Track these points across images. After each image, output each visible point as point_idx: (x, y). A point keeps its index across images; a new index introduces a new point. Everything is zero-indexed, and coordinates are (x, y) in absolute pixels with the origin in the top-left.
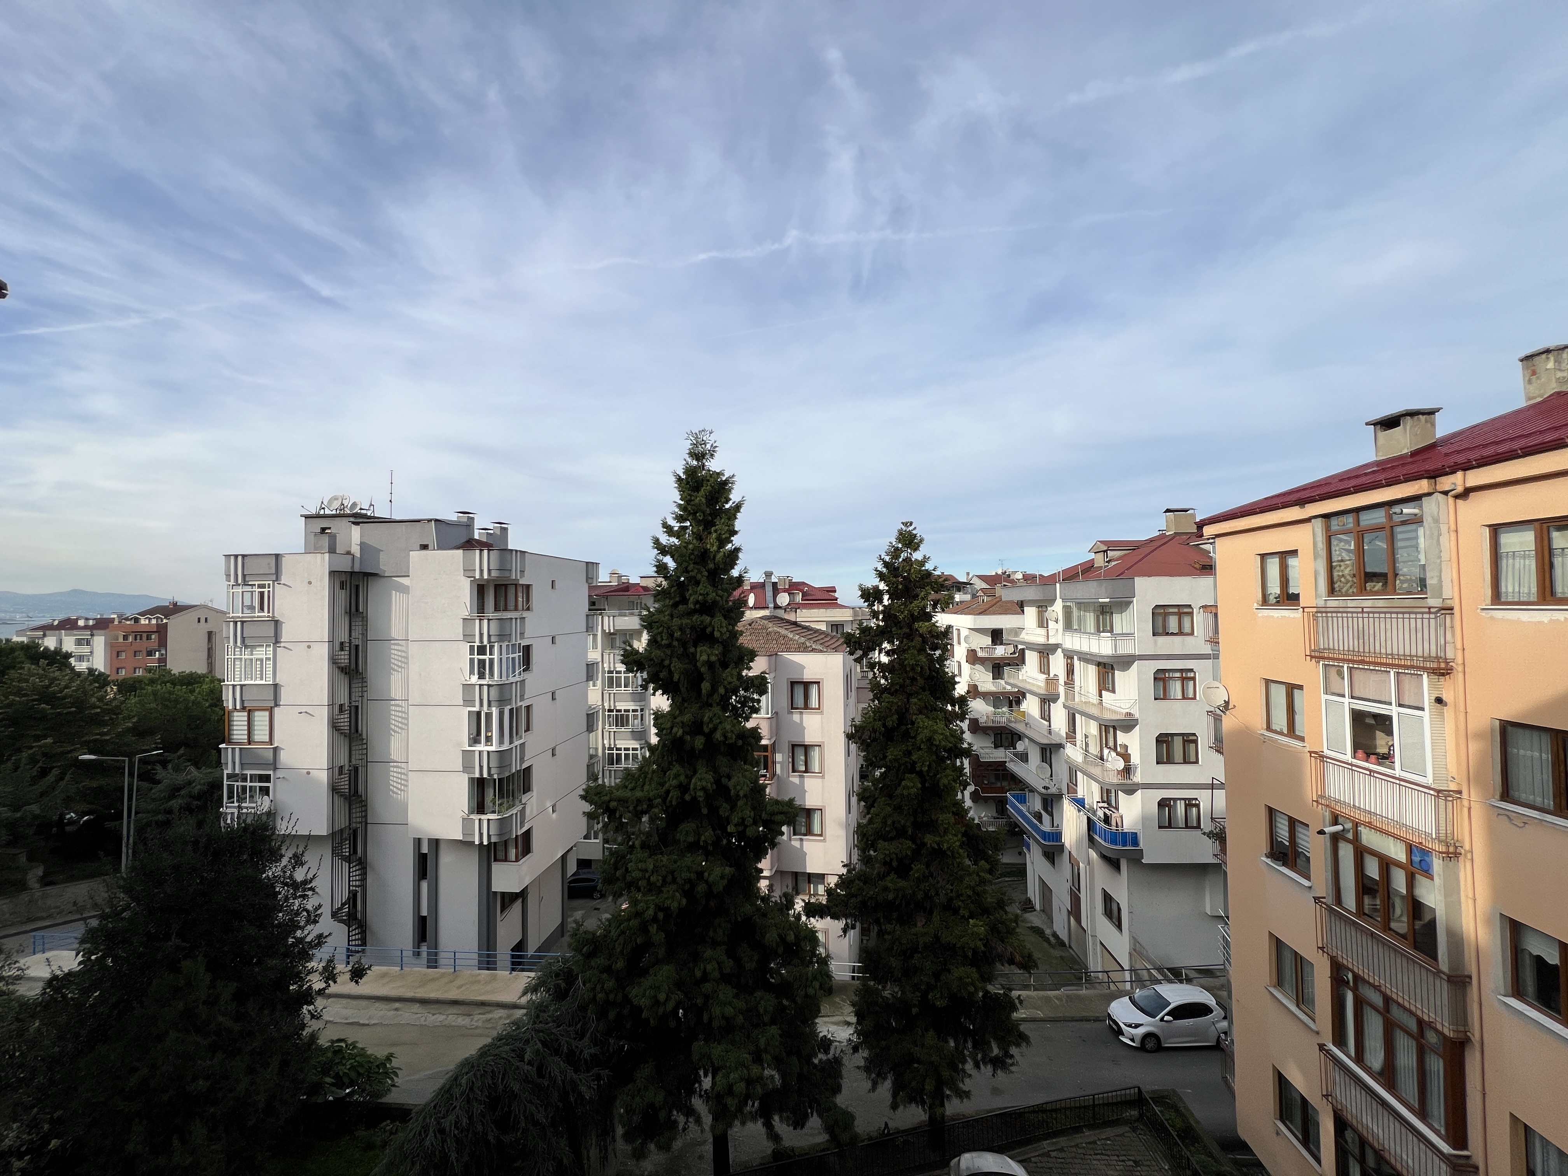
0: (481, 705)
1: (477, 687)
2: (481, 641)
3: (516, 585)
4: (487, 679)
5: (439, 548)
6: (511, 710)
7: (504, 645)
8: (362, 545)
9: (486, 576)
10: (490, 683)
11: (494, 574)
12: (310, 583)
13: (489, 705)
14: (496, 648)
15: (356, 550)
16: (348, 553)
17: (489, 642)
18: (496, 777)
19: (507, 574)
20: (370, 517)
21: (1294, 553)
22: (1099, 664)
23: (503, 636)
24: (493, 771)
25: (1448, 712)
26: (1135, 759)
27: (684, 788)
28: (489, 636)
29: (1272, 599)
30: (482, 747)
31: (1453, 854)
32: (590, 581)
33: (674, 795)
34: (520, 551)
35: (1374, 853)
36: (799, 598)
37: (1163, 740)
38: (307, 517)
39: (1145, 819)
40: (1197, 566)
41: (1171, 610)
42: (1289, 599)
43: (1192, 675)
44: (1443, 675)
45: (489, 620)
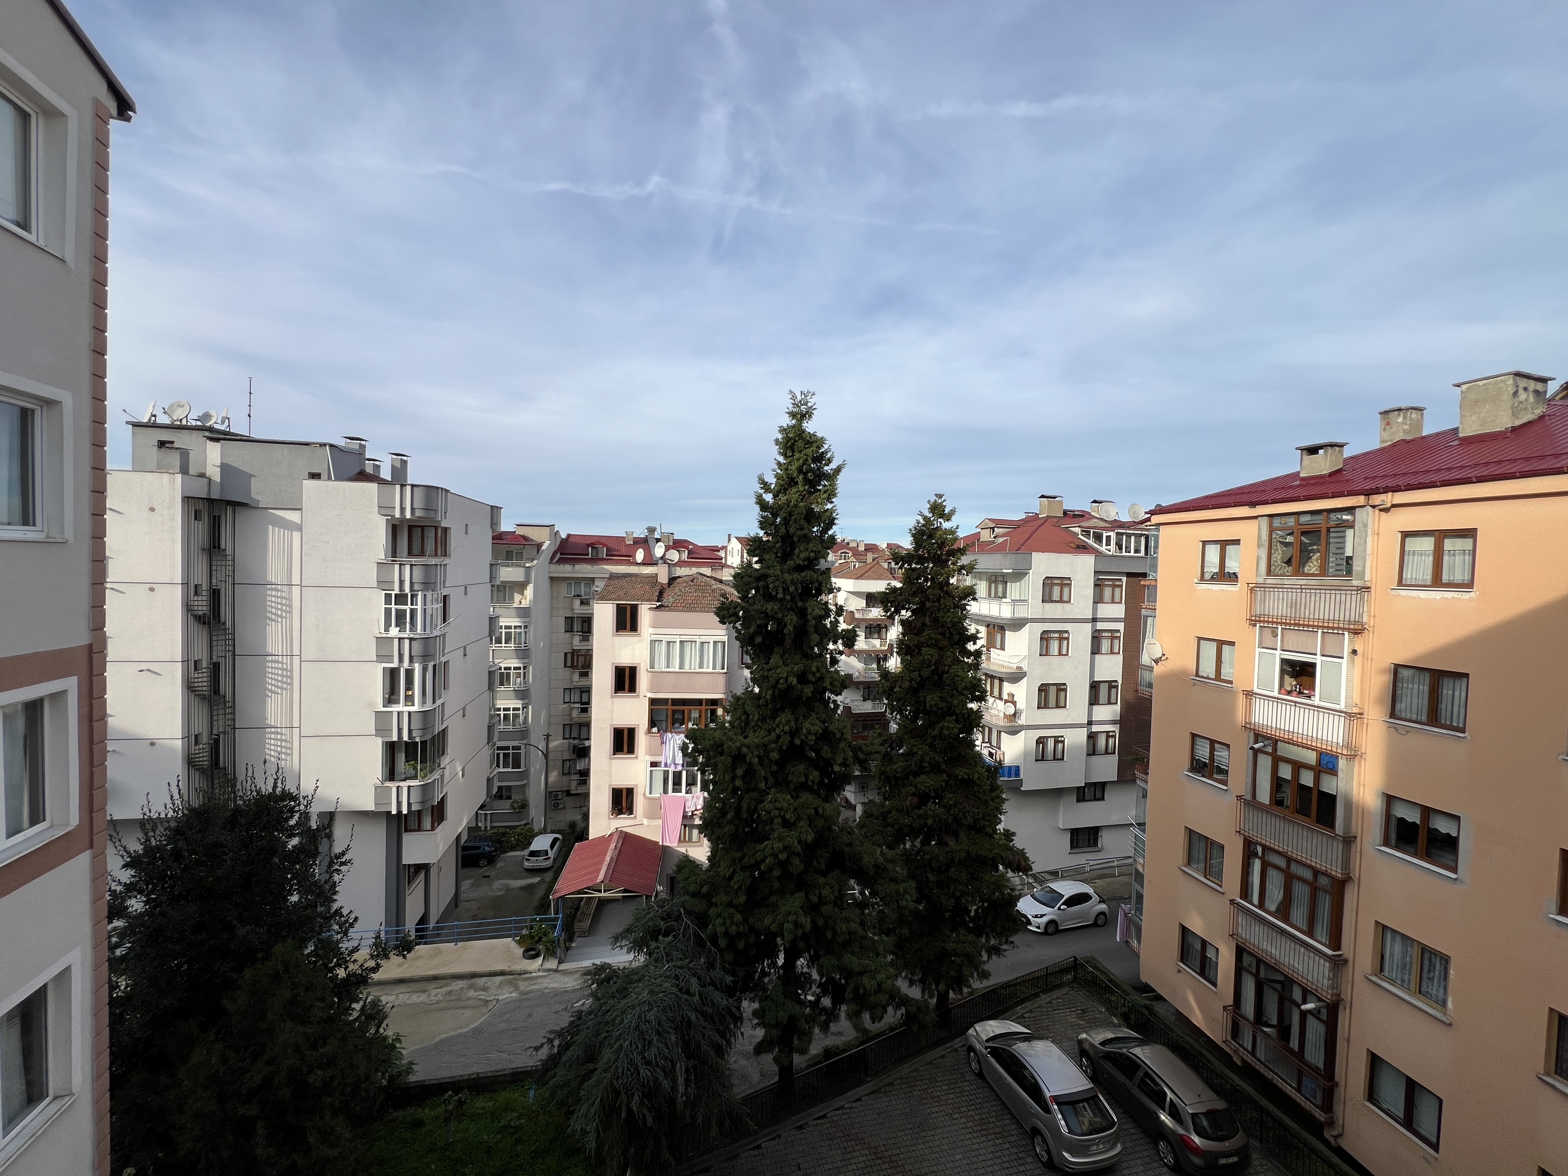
0: (401, 660)
1: (396, 641)
2: (401, 590)
3: (436, 528)
4: (408, 632)
5: (337, 479)
6: (434, 666)
7: (429, 594)
8: (223, 468)
9: (408, 515)
10: (412, 636)
11: (418, 513)
12: (152, 509)
13: (410, 661)
14: (419, 597)
15: (215, 473)
16: (202, 475)
17: (412, 590)
18: (418, 740)
19: (432, 514)
20: (229, 433)
21: (1237, 542)
22: (988, 626)
23: (428, 585)
24: (414, 734)
25: (1358, 659)
26: (1021, 704)
28: (412, 583)
30: (401, 707)
31: (1352, 757)
32: (494, 527)
34: (446, 490)
35: (1287, 761)
37: (1043, 689)
38: (136, 425)
39: (1026, 754)
40: (1072, 545)
41: (1056, 581)
43: (1066, 635)
44: (1356, 634)
45: (411, 565)
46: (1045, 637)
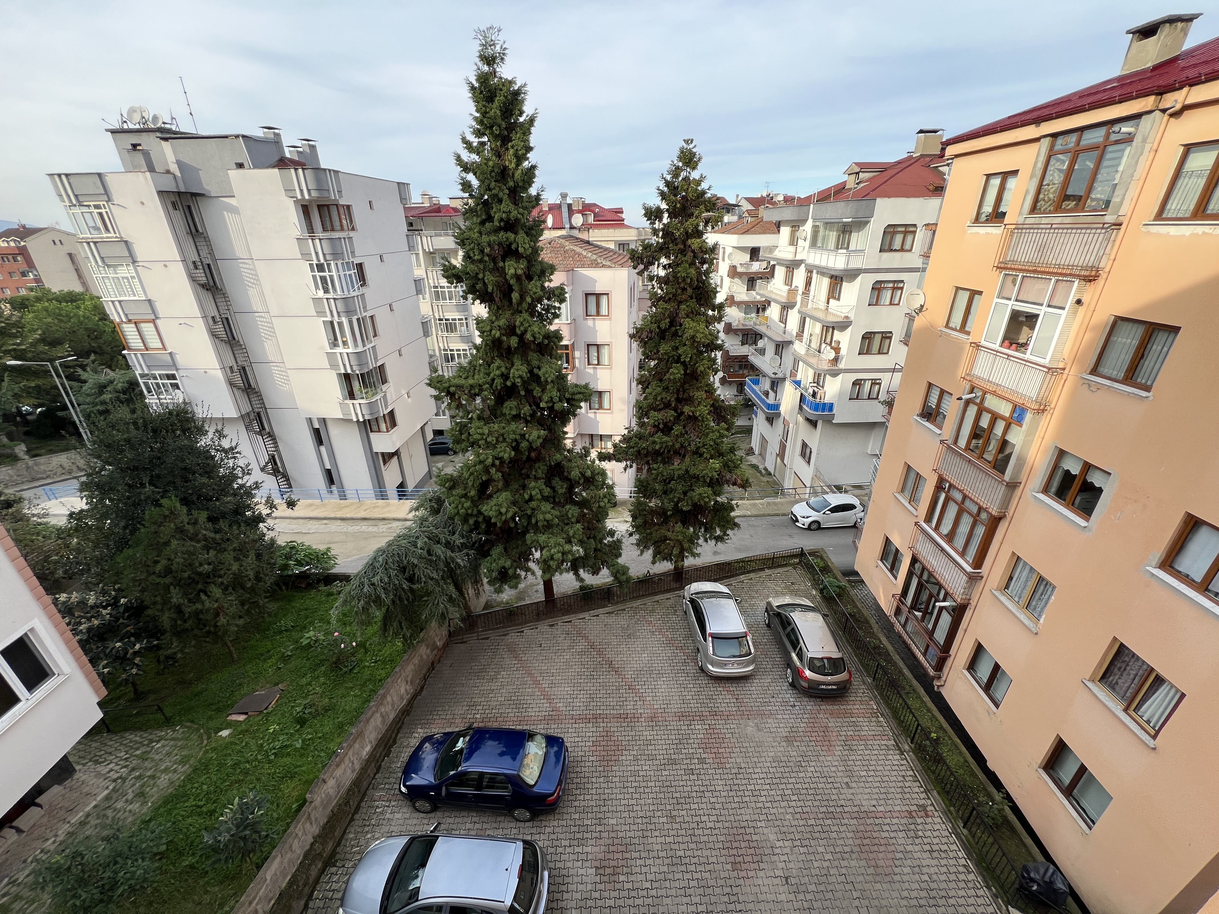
0: (332, 316)
1: (325, 301)
2: (319, 260)
3: (337, 205)
4: (332, 293)
5: (254, 168)
6: (358, 320)
7: (339, 263)
8: (179, 163)
9: (307, 197)
10: (335, 296)
11: (314, 194)
12: (142, 203)
13: (339, 316)
14: (332, 265)
15: (174, 168)
16: (168, 172)
17: (325, 260)
18: (358, 372)
19: (325, 194)
20: (175, 133)
21: (1015, 172)
22: (832, 277)
23: (336, 255)
24: (355, 368)
25: (1082, 310)
26: (843, 352)
27: (505, 377)
28: (324, 255)
29: (983, 218)
30: (340, 349)
31: (1041, 411)
32: (404, 202)
33: (498, 382)
34: (334, 171)
35: (990, 412)
36: (591, 219)
37: (868, 337)
38: (113, 132)
39: (840, 394)
40: (931, 188)
41: (900, 229)
42: (997, 216)
43: (901, 285)
44: (1090, 281)
45: (320, 239)
46: (878, 288)
